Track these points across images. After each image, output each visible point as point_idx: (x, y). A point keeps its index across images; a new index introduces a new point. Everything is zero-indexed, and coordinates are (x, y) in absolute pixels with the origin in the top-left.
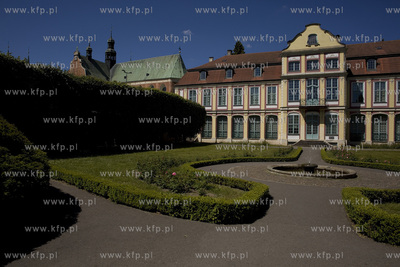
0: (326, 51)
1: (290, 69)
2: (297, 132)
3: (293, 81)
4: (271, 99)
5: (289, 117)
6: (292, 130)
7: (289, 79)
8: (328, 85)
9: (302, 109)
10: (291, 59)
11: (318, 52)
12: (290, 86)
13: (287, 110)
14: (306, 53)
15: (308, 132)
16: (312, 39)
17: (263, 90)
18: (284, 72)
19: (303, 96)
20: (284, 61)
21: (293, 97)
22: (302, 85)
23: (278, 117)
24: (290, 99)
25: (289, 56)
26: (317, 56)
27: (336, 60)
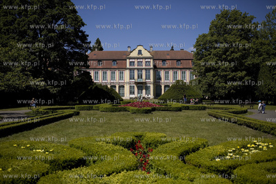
0: (146, 58)
1: (130, 65)
2: (134, 93)
4: (121, 77)
5: (130, 87)
6: (132, 92)
7: (130, 69)
8: (146, 73)
9: (136, 83)
10: (131, 60)
11: (142, 58)
12: (131, 73)
13: (130, 83)
14: (138, 58)
15: (138, 93)
16: (140, 52)
17: (117, 73)
18: (128, 66)
19: (136, 77)
20: (128, 60)
21: (132, 77)
22: (136, 72)
23: (125, 86)
24: (131, 79)
25: (130, 58)
26: (142, 60)
27: (149, 62)
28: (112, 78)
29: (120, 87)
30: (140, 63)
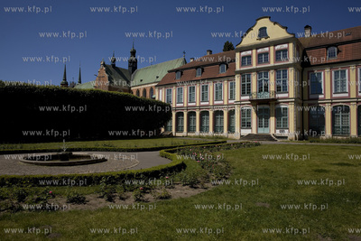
0: (275, 43)
1: (243, 64)
2: (249, 126)
3: (245, 75)
5: (242, 111)
6: (245, 124)
7: (242, 73)
8: (278, 77)
9: (253, 102)
10: (243, 54)
11: (268, 45)
12: (243, 80)
13: (240, 103)
14: (257, 47)
15: (260, 125)
18: (238, 67)
19: (254, 89)
20: (238, 54)
21: (246, 89)
22: (254, 78)
24: (243, 93)
25: (242, 50)
26: (267, 49)
27: (285, 51)
30: (263, 58)
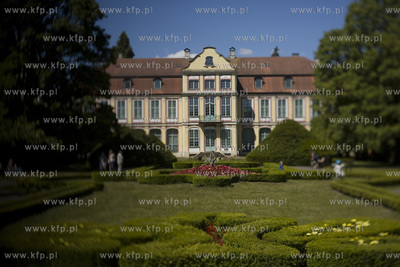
0: (221, 73)
1: (190, 87)
2: (197, 145)
3: (192, 99)
4: (171, 113)
5: (191, 132)
6: (193, 143)
7: (190, 96)
8: (222, 103)
9: (203, 125)
10: (191, 78)
11: (214, 74)
12: (190, 103)
13: (188, 124)
14: (205, 74)
15: (207, 145)
16: (209, 61)
17: (163, 103)
18: (185, 89)
19: (202, 112)
20: (185, 78)
21: (193, 112)
22: (201, 102)
23: (180, 130)
24: (191, 114)
25: (189, 74)
26: (213, 77)
27: (229, 81)
28: (154, 113)
29: (169, 132)
30: (209, 84)
